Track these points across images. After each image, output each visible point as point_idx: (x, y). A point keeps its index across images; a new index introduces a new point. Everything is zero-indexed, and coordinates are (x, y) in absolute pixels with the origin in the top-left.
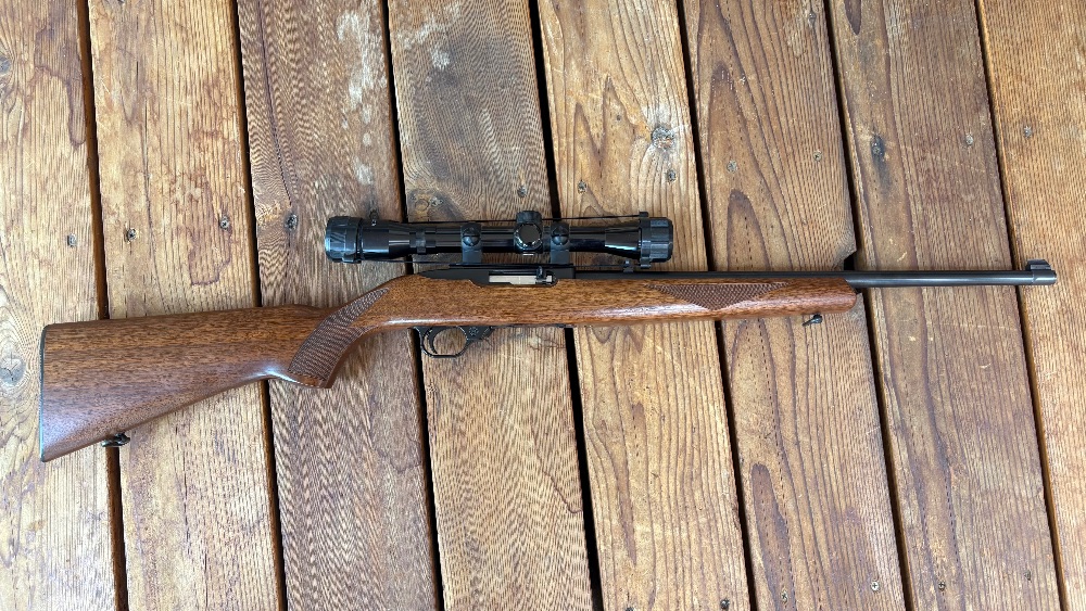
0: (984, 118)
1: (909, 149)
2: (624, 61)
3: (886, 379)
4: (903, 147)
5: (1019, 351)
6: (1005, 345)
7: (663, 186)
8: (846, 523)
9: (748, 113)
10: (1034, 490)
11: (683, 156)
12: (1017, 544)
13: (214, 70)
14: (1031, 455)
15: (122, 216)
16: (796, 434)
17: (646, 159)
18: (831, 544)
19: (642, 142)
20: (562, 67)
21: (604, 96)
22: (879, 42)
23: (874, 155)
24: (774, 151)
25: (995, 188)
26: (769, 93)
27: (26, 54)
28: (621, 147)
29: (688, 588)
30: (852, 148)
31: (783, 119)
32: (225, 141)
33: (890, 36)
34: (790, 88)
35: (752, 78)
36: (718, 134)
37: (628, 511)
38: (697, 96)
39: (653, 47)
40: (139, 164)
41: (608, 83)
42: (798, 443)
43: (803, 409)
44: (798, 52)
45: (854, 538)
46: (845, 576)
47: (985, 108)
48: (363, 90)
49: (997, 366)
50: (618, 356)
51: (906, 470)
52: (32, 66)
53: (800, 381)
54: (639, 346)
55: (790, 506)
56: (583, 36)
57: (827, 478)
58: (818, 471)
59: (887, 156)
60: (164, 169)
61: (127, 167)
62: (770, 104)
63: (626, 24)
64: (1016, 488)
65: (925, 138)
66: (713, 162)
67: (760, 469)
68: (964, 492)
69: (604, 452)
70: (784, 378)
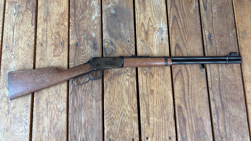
0: (234, 31)
1: (217, 37)
2: (153, 14)
3: (210, 88)
4: (215, 36)
5: (241, 83)
6: (238, 82)
7: (161, 41)
8: (199, 121)
9: (181, 27)
10: (245, 116)
11: (165, 35)
12: (240, 129)
13: (64, 11)
14: (244, 108)
15: (41, 41)
16: (189, 99)
17: (157, 35)
18: (196, 126)
19: (156, 32)
20: (139, 14)
21: (149, 21)
22: (211, 13)
23: (209, 38)
24: (186, 35)
25: (237, 46)
26: (185, 23)
27: (24, 5)
28: (152, 32)
29: (162, 133)
30: (204, 35)
31: (188, 28)
32: (65, 26)
33: (213, 12)
34: (190, 22)
35: (182, 19)
36: (173, 31)
37: (148, 114)
38: (169, 22)
39: (160, 12)
40: (45, 30)
41: (149, 18)
42: (189, 101)
43: (190, 93)
44: (192, 14)
45: (201, 125)
46: (199, 133)
47: (234, 29)
48: (95, 17)
49: (236, 87)
50: (148, 78)
51: (214, 109)
52: (25, 8)
53: (190, 87)
54: (153, 77)
55: (186, 116)
56: (144, 8)
57: (195, 110)
58: (193, 108)
59: (212, 38)
60: (51, 31)
61: (43, 30)
62: (185, 25)
63: (154, 7)
64: (240, 115)
65: (221, 34)
66: (172, 37)
67: (180, 107)
68: (228, 116)
69: (144, 100)
70: (186, 86)
